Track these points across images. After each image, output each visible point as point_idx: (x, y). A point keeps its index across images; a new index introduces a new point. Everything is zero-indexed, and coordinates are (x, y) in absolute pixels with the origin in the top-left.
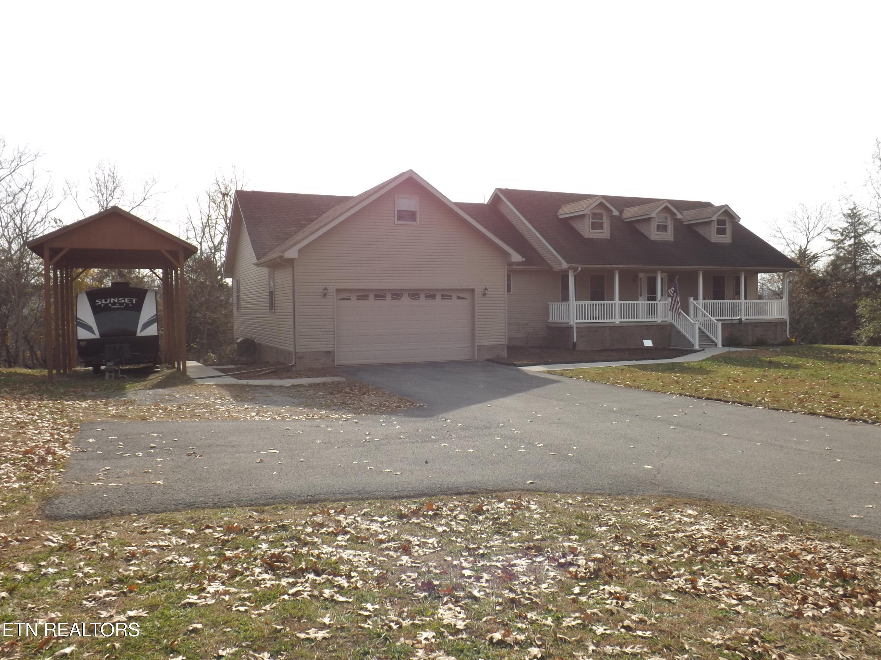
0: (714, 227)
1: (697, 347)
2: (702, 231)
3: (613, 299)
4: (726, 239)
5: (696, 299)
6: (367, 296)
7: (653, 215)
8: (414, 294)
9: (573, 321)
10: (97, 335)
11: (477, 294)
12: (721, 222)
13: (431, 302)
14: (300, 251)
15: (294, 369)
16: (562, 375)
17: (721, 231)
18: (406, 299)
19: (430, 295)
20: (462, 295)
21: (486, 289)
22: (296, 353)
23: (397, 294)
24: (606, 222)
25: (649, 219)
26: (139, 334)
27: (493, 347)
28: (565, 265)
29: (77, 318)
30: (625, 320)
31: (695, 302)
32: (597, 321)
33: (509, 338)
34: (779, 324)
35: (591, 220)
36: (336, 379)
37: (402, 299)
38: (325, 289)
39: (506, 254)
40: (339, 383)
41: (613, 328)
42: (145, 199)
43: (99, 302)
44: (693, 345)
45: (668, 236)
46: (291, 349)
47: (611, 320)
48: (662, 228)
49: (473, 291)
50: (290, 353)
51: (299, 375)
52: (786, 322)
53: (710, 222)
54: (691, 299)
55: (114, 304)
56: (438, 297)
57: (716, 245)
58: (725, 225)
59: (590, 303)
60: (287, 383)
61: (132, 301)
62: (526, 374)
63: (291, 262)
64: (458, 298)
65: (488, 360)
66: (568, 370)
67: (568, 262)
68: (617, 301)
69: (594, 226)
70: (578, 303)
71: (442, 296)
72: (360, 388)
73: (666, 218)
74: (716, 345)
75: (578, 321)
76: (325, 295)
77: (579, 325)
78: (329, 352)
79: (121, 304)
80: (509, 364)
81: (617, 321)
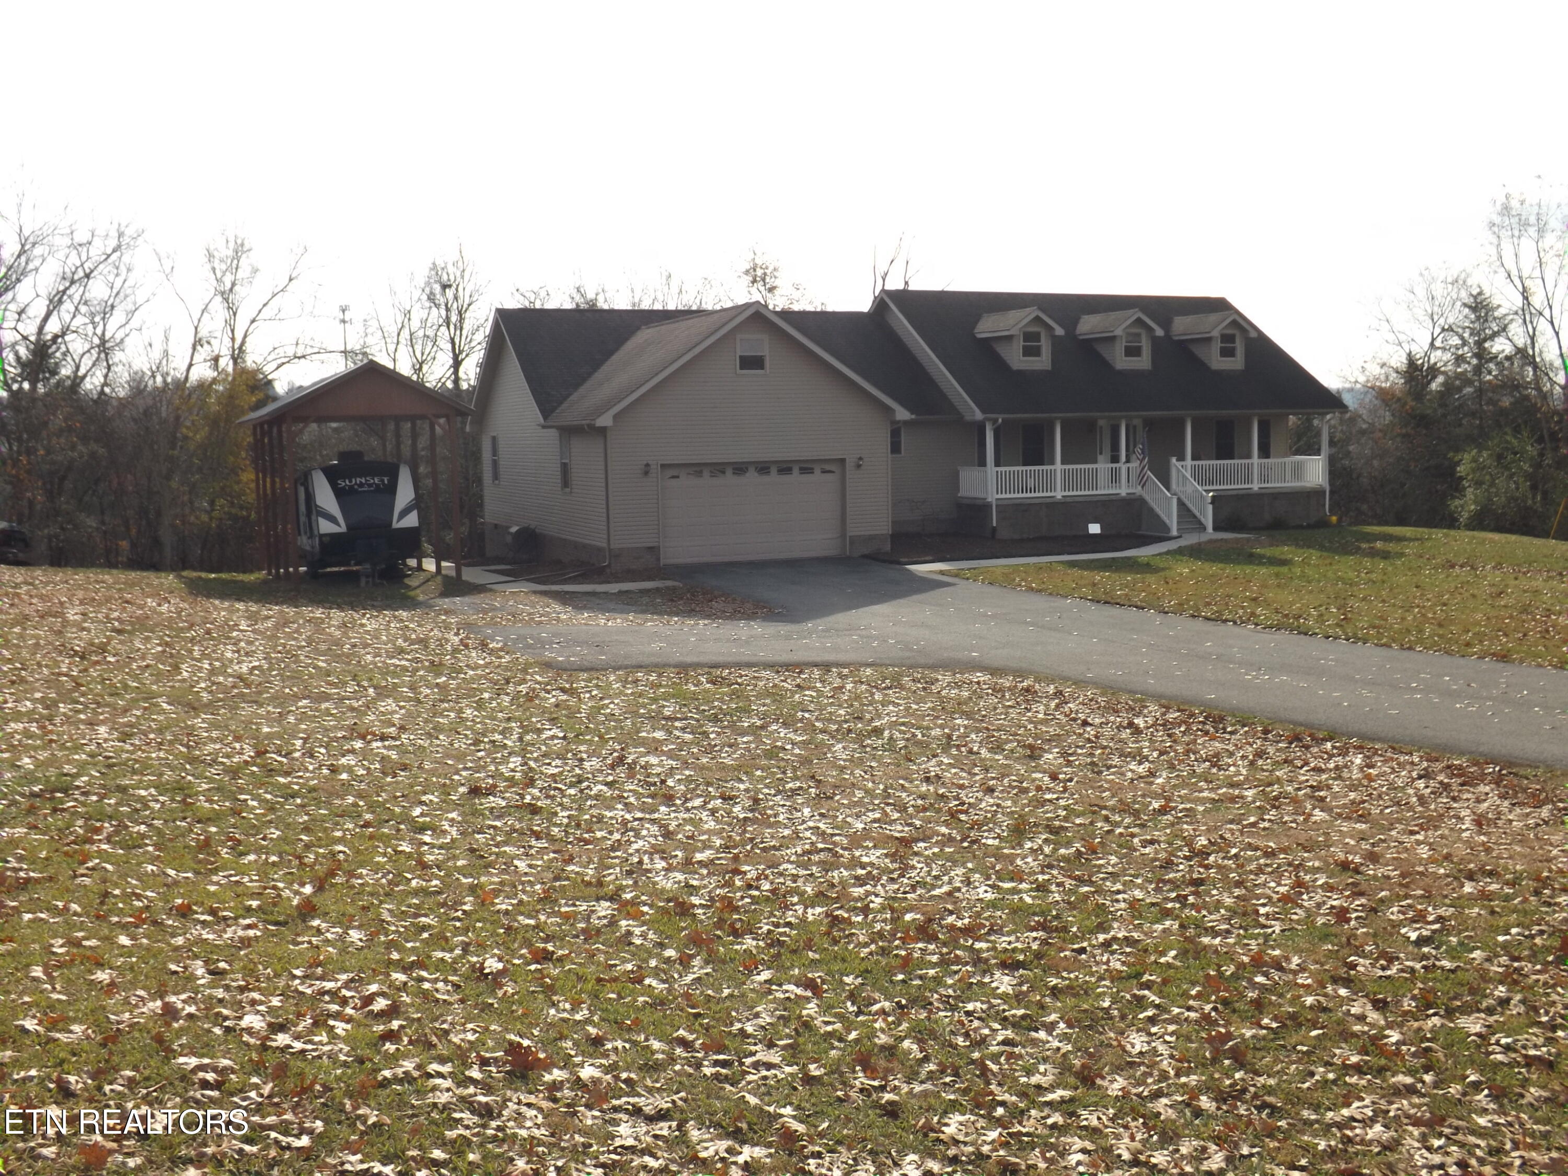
0: (1217, 346)
1: (1174, 532)
2: (1199, 351)
3: (1052, 462)
4: (1237, 363)
5: (1181, 458)
6: (701, 472)
7: (1119, 332)
8: (763, 468)
9: (993, 496)
10: (342, 528)
11: (850, 464)
12: (1227, 338)
13: (785, 478)
14: (616, 417)
15: (608, 571)
16: (956, 576)
17: (1228, 352)
18: (752, 476)
19: (785, 468)
20: (827, 467)
21: (861, 459)
22: (610, 550)
23: (740, 469)
24: (1045, 346)
25: (1113, 338)
26: (396, 525)
27: (872, 538)
28: (979, 415)
29: (317, 506)
30: (1071, 493)
31: (1179, 464)
32: (1033, 495)
33: (894, 523)
34: (1316, 494)
35: (1022, 343)
36: (669, 583)
37: (747, 475)
38: (647, 465)
39: (888, 410)
40: (674, 589)
41: (1052, 506)
42: (291, 280)
43: (342, 483)
44: (1168, 530)
45: (1143, 362)
46: (605, 545)
47: (1049, 494)
48: (1133, 351)
49: (843, 461)
50: (600, 549)
51: (618, 579)
52: (1325, 492)
53: (1209, 339)
54: (1174, 460)
55: (361, 485)
56: (796, 471)
57: (1219, 373)
58: (1234, 342)
59: (1020, 468)
60: (614, 588)
61: (383, 481)
62: (912, 575)
63: (603, 431)
64: (824, 472)
65: (865, 556)
66: (969, 569)
67: (983, 411)
68: (1058, 466)
69: (1028, 352)
70: (999, 469)
71: (801, 469)
72: (704, 594)
73: (1139, 335)
74: (1205, 529)
75: (1000, 496)
76: (646, 473)
77: (1000, 503)
78: (651, 549)
79: (370, 485)
80: (892, 562)
81: (1059, 494)
